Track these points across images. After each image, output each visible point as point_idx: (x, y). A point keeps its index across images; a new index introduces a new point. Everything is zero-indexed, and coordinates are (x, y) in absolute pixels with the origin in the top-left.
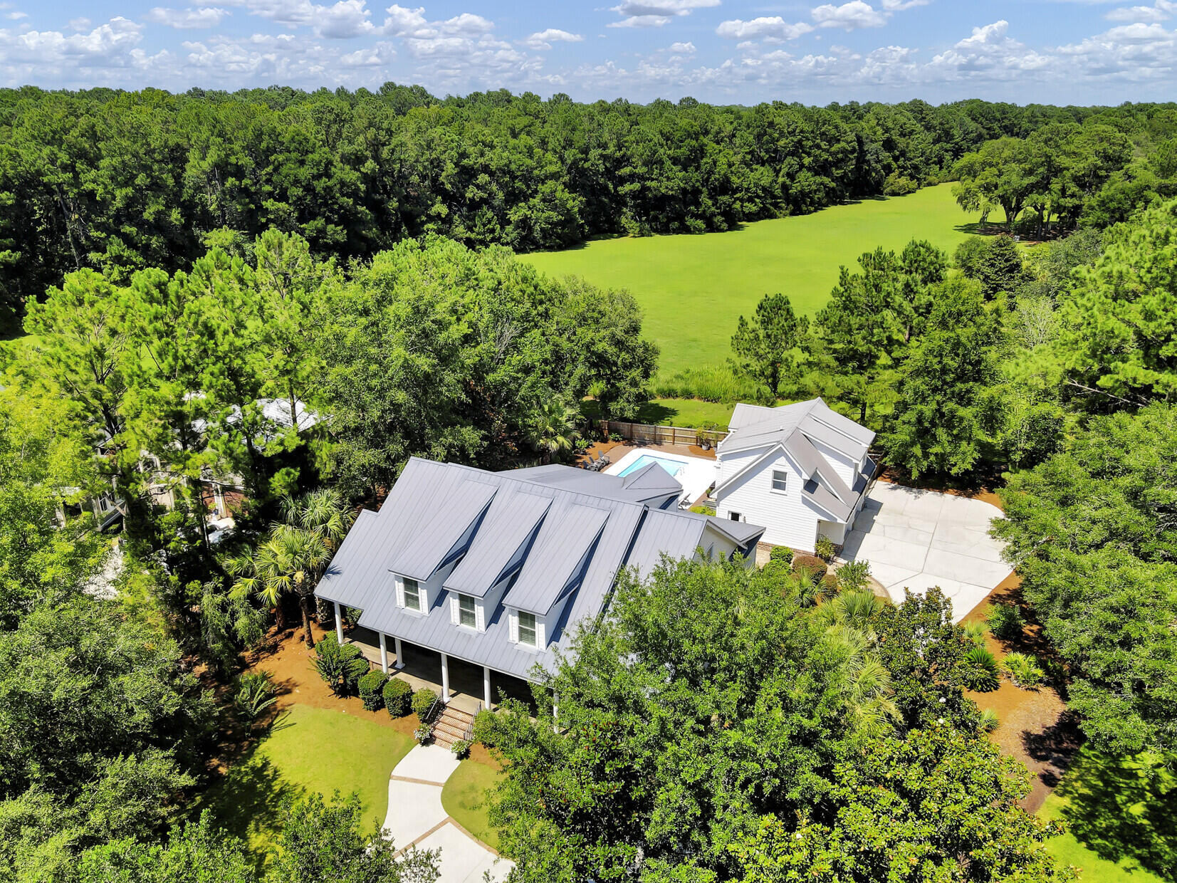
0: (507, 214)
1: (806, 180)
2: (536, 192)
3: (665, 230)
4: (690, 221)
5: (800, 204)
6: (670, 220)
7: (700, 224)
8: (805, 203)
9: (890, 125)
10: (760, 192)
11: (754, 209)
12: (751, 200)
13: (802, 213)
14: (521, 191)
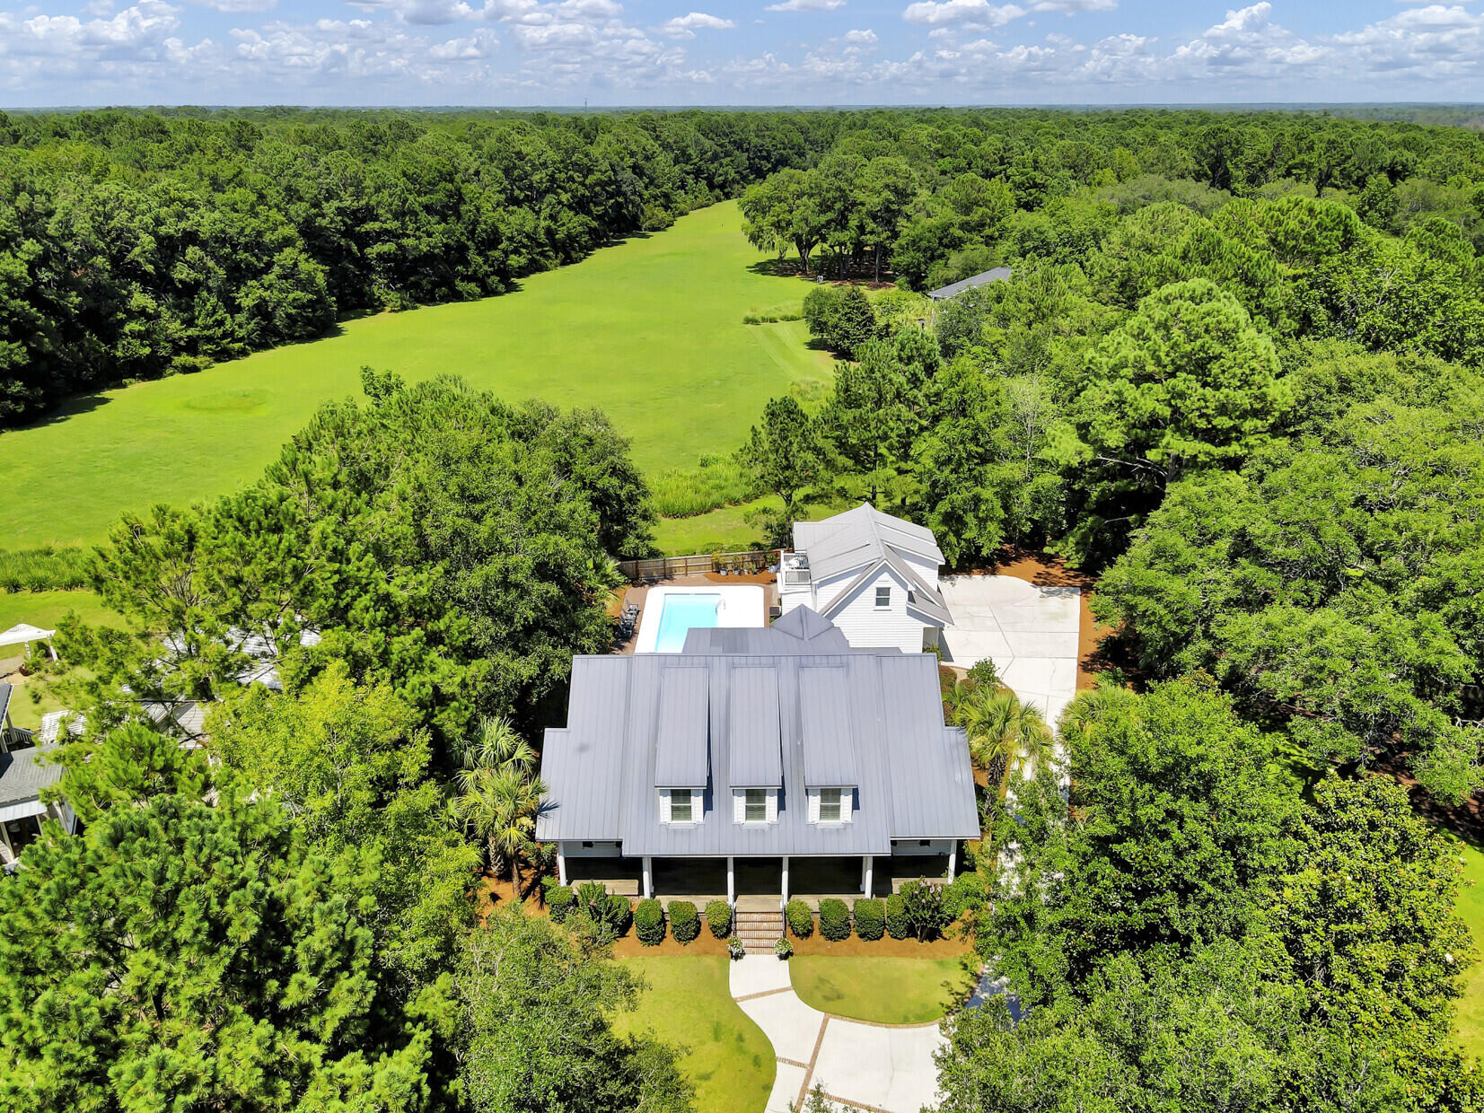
0: (235, 298)
1: (573, 222)
2: (269, 265)
3: (430, 299)
4: (461, 286)
5: (569, 251)
6: (436, 285)
7: (473, 287)
8: (574, 249)
10: (525, 241)
11: (523, 261)
12: (516, 252)
13: (573, 261)
14: (249, 265)
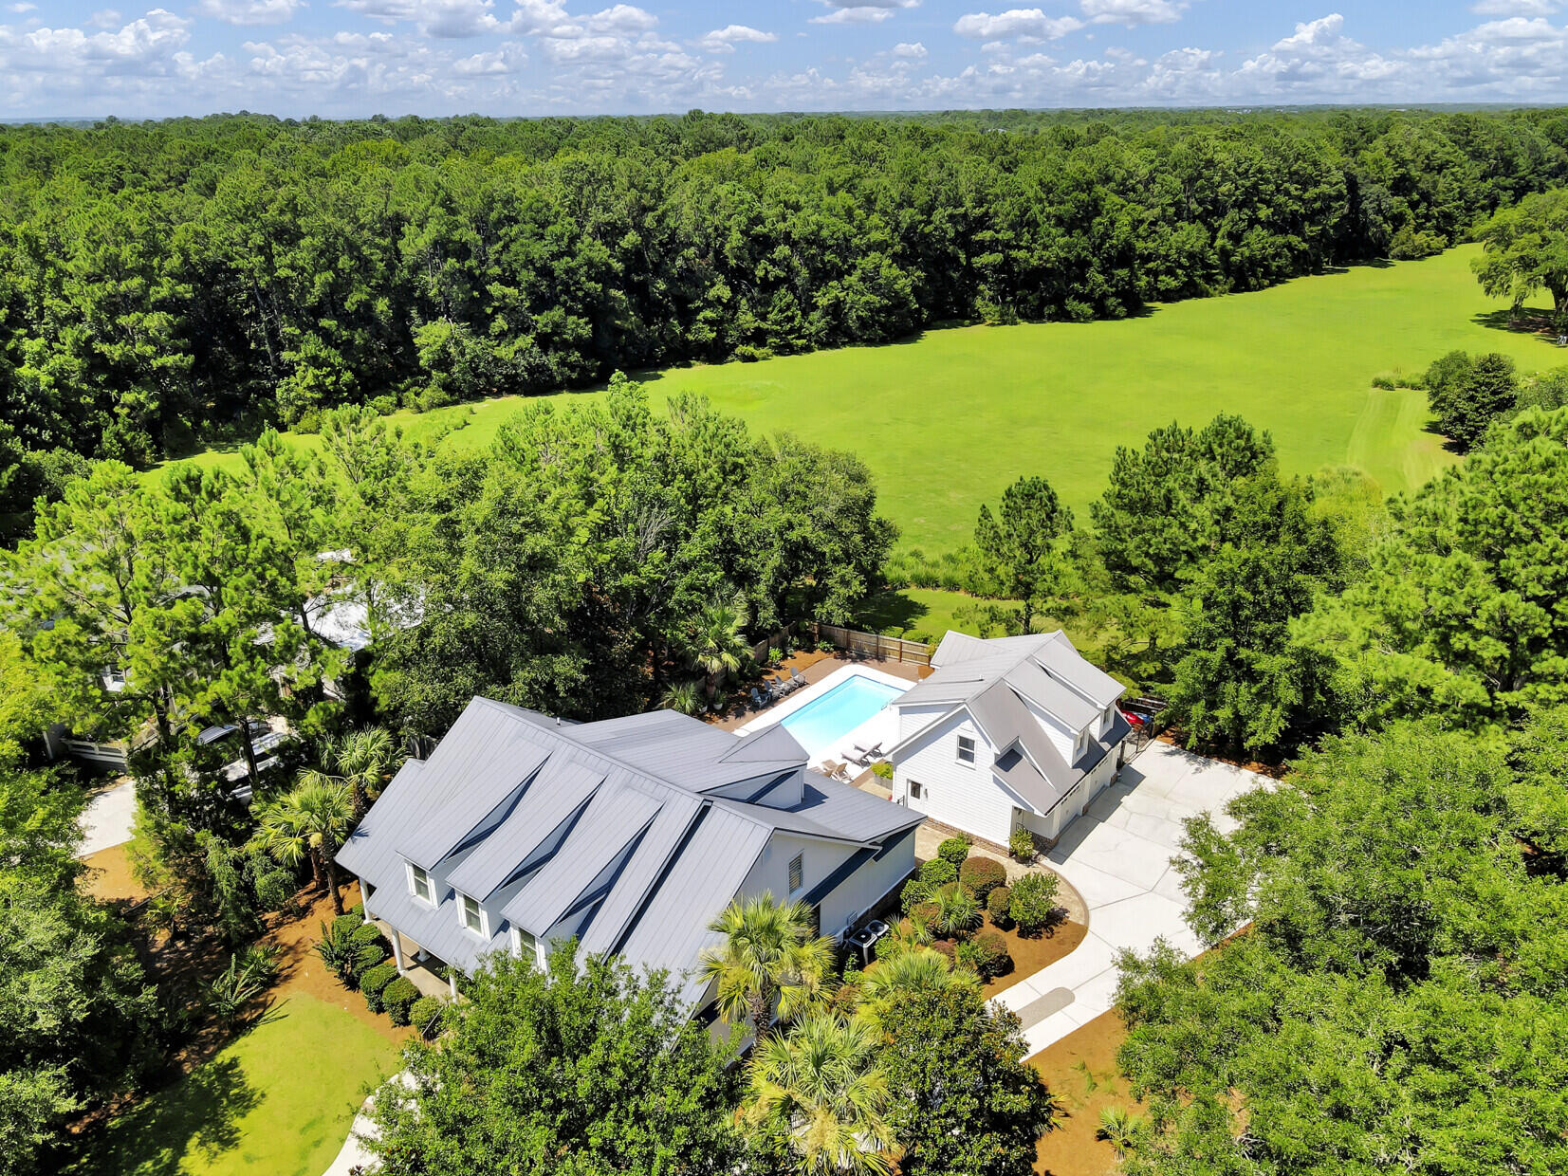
0: (813, 297)
1: (1258, 241)
2: (854, 267)
3: (1035, 316)
4: (1072, 305)
5: (1246, 276)
6: (1043, 303)
7: (1086, 308)
8: (1254, 275)
9: (1408, 155)
10: (1183, 260)
11: (1174, 284)
12: (1170, 272)
14: (834, 265)
